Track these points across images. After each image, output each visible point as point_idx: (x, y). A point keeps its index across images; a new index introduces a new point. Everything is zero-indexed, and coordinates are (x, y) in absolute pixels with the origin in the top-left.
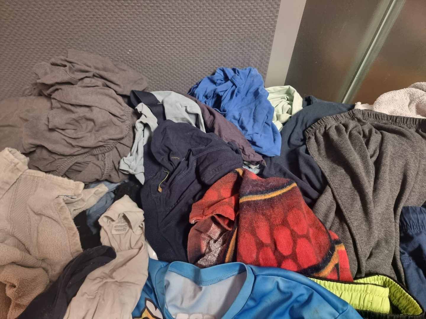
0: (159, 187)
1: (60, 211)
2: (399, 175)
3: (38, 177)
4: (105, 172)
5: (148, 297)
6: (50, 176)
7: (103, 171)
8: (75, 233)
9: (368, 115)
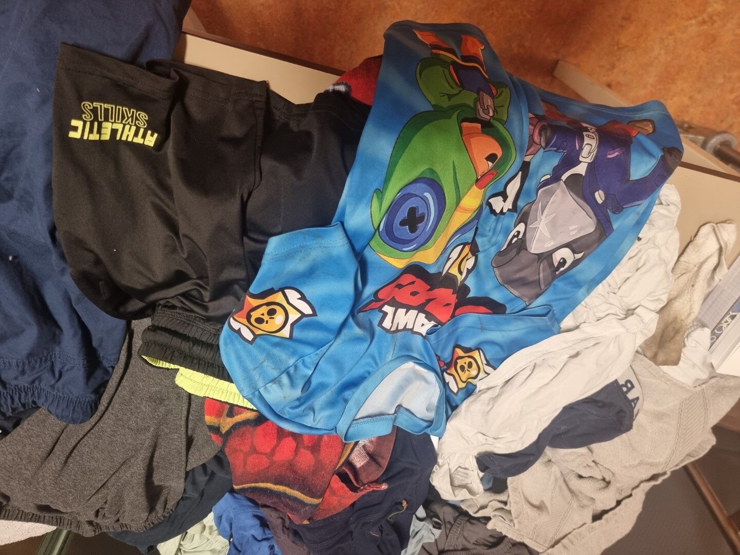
0: (405, 508)
1: (521, 512)
2: (72, 463)
3: (532, 540)
4: (459, 530)
5: (454, 396)
6: (518, 540)
7: (462, 533)
8: (512, 483)
9: (71, 525)
